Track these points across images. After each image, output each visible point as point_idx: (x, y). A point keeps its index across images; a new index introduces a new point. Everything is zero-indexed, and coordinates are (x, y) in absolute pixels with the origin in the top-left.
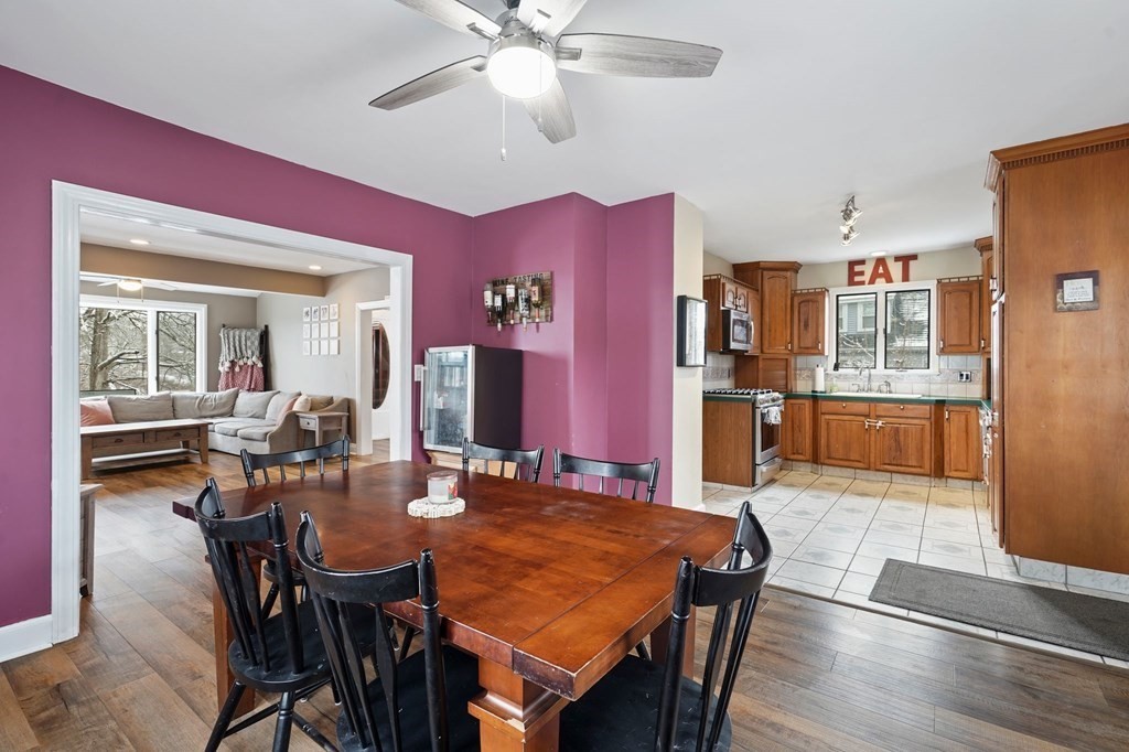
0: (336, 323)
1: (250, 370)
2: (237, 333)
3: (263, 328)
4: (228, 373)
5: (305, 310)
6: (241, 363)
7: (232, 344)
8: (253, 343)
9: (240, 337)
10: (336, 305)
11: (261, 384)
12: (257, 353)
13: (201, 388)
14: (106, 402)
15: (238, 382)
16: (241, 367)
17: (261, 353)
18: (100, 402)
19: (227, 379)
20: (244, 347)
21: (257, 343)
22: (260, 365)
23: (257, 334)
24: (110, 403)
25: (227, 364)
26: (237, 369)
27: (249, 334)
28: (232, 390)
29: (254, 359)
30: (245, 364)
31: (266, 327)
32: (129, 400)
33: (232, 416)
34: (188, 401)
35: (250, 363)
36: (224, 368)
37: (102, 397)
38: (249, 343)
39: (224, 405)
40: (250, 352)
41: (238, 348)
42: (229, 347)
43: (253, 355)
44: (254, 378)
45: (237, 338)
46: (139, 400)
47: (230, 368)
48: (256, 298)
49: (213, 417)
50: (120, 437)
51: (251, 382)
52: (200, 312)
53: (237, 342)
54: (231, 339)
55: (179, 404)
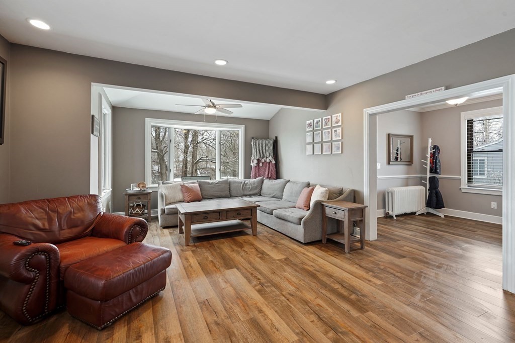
0: (340, 128)
1: (268, 165)
2: (261, 142)
3: (275, 139)
4: (256, 167)
5: (308, 122)
6: (263, 160)
7: (258, 148)
8: (269, 148)
9: (262, 144)
10: (340, 114)
11: (274, 176)
12: (272, 154)
13: (241, 177)
14: (198, 184)
15: (261, 173)
16: (263, 163)
17: (274, 154)
18: (192, 184)
19: (255, 171)
20: (264, 151)
21: (271, 148)
22: (274, 162)
23: (272, 142)
24: (199, 185)
25: (256, 161)
26: (261, 165)
27: (267, 142)
28: (260, 178)
29: (270, 158)
30: (265, 161)
31: (276, 137)
32: (208, 183)
33: (260, 195)
34: (237, 184)
35: (268, 161)
36: (253, 164)
37: (195, 181)
38: (267, 149)
39: (256, 188)
40: (268, 154)
41: (261, 151)
42: (256, 151)
43: (269, 155)
44: (270, 170)
45: (261, 145)
46: (212, 183)
47: (257, 164)
48: (268, 121)
49: (250, 195)
50: (206, 215)
51: (268, 173)
52: (241, 130)
53: (261, 148)
54: (258, 146)
55: (233, 186)
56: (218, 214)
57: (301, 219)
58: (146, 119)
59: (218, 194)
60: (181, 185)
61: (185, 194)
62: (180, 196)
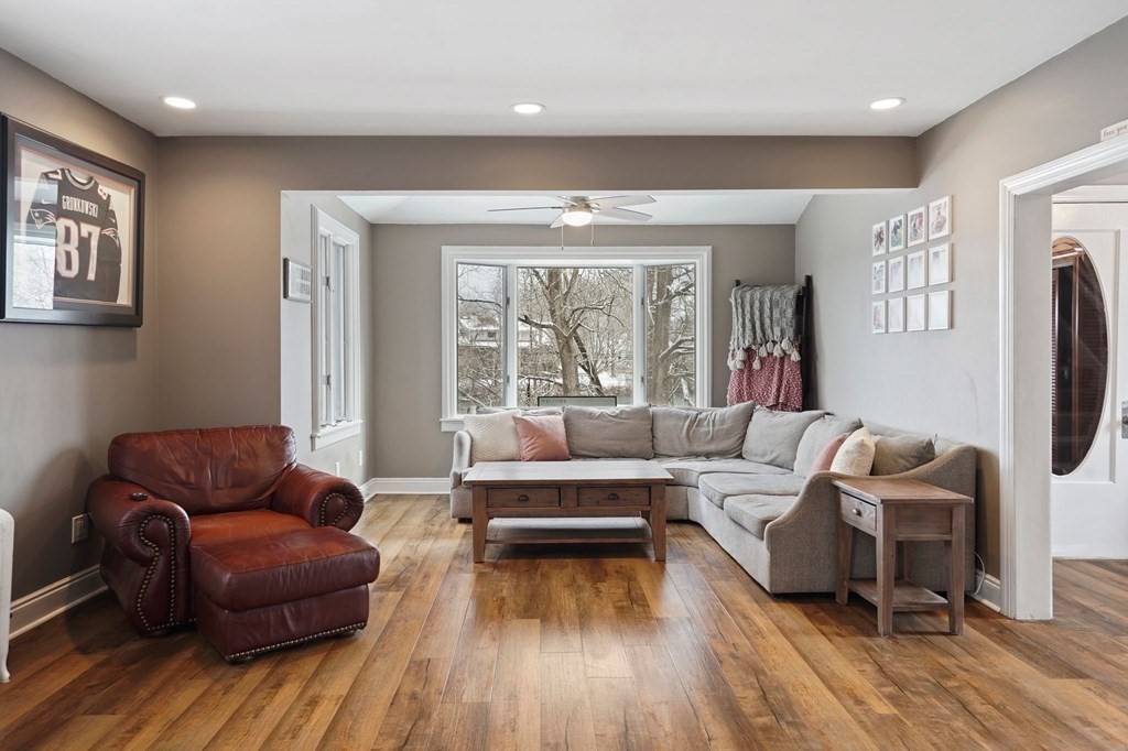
0: (945, 247)
1: (777, 366)
2: (757, 295)
3: (803, 282)
4: (741, 371)
5: (876, 228)
6: (763, 352)
7: (748, 316)
8: (783, 313)
9: (762, 303)
10: (946, 199)
11: (797, 399)
12: (790, 333)
13: (701, 401)
14: (560, 418)
15: (758, 388)
16: (762, 361)
17: (797, 332)
18: (551, 418)
19: (740, 383)
20: (767, 321)
21: (790, 312)
22: (795, 356)
23: (791, 294)
24: (566, 421)
25: (740, 355)
26: (756, 365)
27: (777, 294)
28: (742, 405)
29: (785, 344)
30: (770, 354)
31: (809, 279)
32: (591, 416)
33: (740, 456)
34: (674, 422)
35: (777, 353)
36: (734, 363)
37: (558, 409)
38: (776, 315)
39: (728, 433)
40: (777, 331)
41: (758, 324)
42: (744, 322)
43: (782, 337)
44: (785, 382)
45: (757, 304)
46: (602, 415)
47: (744, 362)
48: (793, 226)
49: (708, 456)
50: (525, 492)
51: (778, 390)
52: (699, 260)
53: (757, 313)
54: (748, 308)
55: (661, 426)
56: (556, 492)
57: (766, 522)
58: (443, 247)
59: (617, 446)
60: (515, 419)
61: (524, 441)
62: (510, 445)
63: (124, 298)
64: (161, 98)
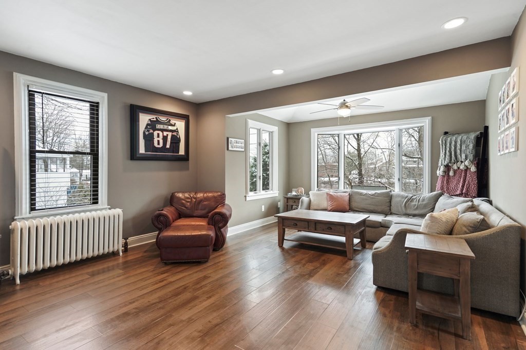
1: (463, 174)
2: (454, 138)
3: (483, 129)
4: (443, 176)
6: (455, 167)
7: (448, 149)
8: (467, 147)
9: (456, 142)
11: (473, 191)
12: (471, 157)
14: (347, 194)
15: (452, 185)
16: (455, 172)
17: (476, 156)
19: (443, 182)
20: (458, 151)
21: (471, 146)
22: (473, 169)
24: (350, 196)
25: (442, 168)
26: (451, 173)
27: (465, 137)
29: (467, 163)
30: (459, 168)
31: (486, 128)
32: (361, 194)
34: (399, 199)
35: (462, 167)
36: (440, 172)
38: (464, 148)
40: (463, 156)
41: (453, 153)
42: (445, 153)
43: (466, 159)
44: (467, 182)
45: (453, 143)
46: (366, 194)
47: (444, 172)
48: (485, 100)
50: (296, 222)
51: (463, 186)
52: (426, 122)
53: (453, 148)
54: (448, 145)
55: (394, 201)
56: (307, 223)
58: (312, 129)
59: (372, 208)
60: (327, 194)
62: (325, 203)
63: (182, 152)
64: (182, 92)
